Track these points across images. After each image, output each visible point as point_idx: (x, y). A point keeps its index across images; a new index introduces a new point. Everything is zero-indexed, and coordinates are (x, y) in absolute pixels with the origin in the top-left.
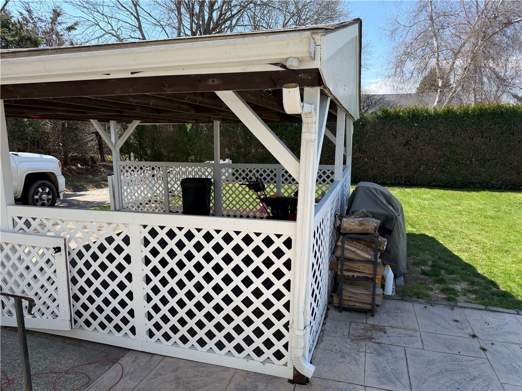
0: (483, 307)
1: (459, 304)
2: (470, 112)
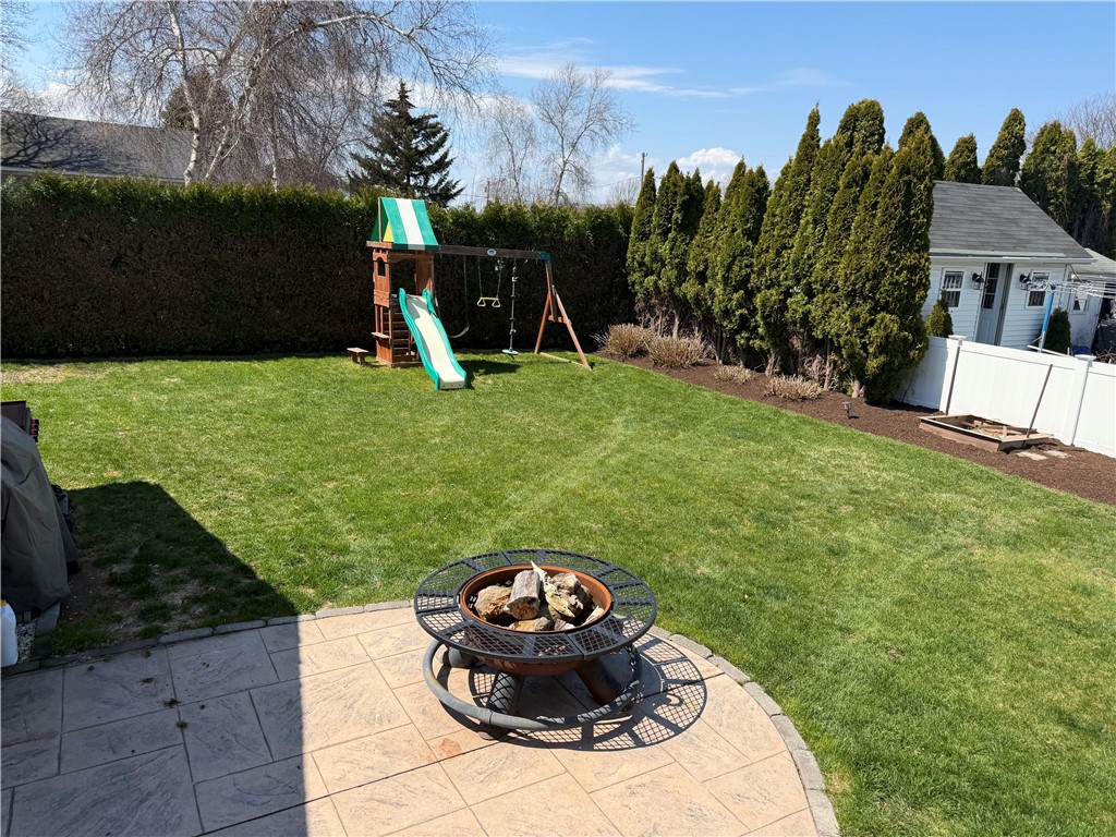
0: (208, 631)
1: (163, 639)
2: (244, 199)
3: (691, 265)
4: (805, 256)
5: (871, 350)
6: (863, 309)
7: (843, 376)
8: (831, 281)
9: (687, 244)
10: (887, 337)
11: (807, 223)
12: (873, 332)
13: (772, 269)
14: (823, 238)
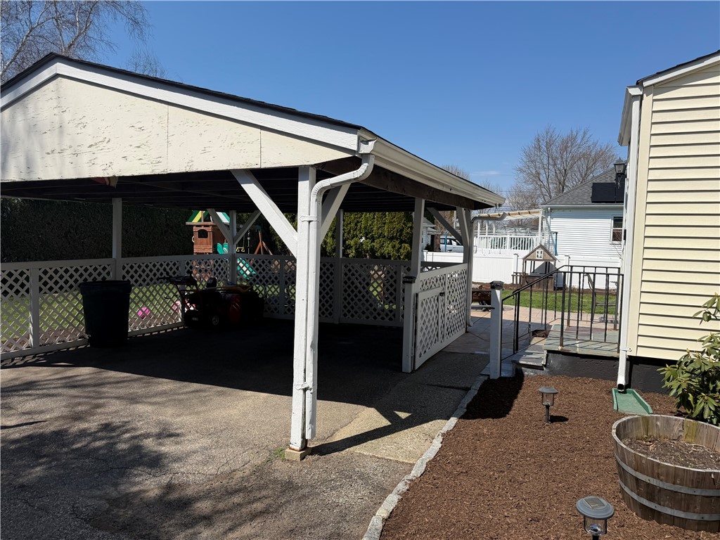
6: (396, 243)
8: (381, 234)
10: (408, 252)
12: (402, 251)
13: (354, 231)
14: (374, 218)
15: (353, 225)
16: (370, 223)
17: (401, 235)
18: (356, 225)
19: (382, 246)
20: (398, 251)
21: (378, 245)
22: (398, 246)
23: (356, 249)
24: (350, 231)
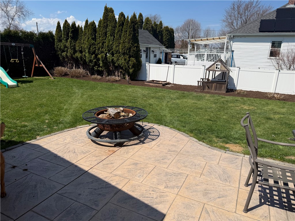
0: (4, 150)
3: (77, 48)
4: (110, 44)
5: (130, 67)
6: (127, 57)
7: (124, 75)
8: (118, 50)
9: (75, 43)
10: (134, 63)
11: (109, 36)
12: (130, 63)
13: (102, 48)
14: (114, 40)
15: (101, 44)
16: (111, 43)
17: (129, 52)
18: (103, 44)
19: (118, 60)
20: (128, 63)
21: (116, 59)
22: (128, 59)
23: (102, 61)
24: (99, 48)
